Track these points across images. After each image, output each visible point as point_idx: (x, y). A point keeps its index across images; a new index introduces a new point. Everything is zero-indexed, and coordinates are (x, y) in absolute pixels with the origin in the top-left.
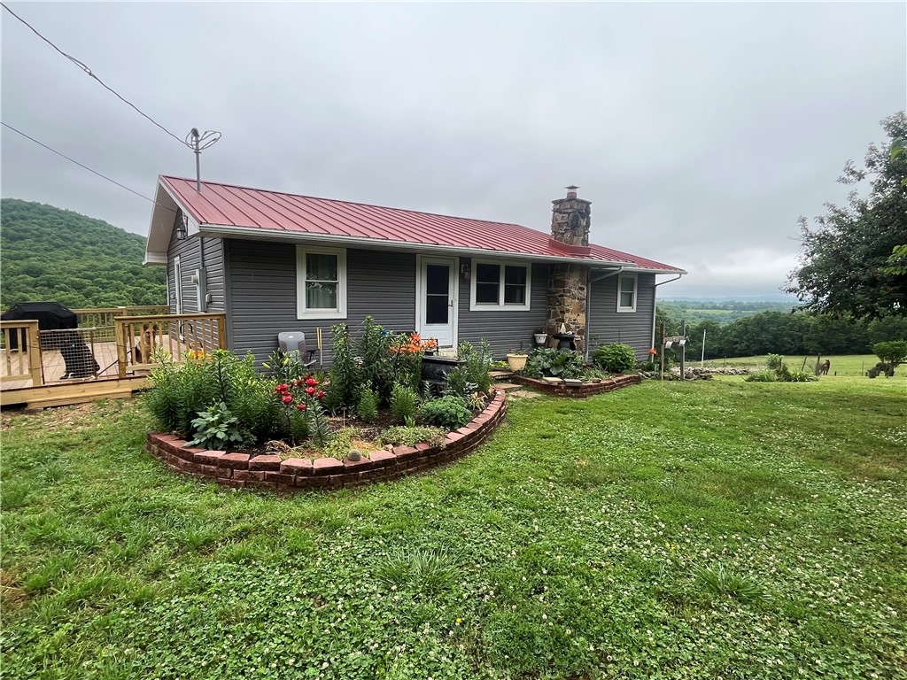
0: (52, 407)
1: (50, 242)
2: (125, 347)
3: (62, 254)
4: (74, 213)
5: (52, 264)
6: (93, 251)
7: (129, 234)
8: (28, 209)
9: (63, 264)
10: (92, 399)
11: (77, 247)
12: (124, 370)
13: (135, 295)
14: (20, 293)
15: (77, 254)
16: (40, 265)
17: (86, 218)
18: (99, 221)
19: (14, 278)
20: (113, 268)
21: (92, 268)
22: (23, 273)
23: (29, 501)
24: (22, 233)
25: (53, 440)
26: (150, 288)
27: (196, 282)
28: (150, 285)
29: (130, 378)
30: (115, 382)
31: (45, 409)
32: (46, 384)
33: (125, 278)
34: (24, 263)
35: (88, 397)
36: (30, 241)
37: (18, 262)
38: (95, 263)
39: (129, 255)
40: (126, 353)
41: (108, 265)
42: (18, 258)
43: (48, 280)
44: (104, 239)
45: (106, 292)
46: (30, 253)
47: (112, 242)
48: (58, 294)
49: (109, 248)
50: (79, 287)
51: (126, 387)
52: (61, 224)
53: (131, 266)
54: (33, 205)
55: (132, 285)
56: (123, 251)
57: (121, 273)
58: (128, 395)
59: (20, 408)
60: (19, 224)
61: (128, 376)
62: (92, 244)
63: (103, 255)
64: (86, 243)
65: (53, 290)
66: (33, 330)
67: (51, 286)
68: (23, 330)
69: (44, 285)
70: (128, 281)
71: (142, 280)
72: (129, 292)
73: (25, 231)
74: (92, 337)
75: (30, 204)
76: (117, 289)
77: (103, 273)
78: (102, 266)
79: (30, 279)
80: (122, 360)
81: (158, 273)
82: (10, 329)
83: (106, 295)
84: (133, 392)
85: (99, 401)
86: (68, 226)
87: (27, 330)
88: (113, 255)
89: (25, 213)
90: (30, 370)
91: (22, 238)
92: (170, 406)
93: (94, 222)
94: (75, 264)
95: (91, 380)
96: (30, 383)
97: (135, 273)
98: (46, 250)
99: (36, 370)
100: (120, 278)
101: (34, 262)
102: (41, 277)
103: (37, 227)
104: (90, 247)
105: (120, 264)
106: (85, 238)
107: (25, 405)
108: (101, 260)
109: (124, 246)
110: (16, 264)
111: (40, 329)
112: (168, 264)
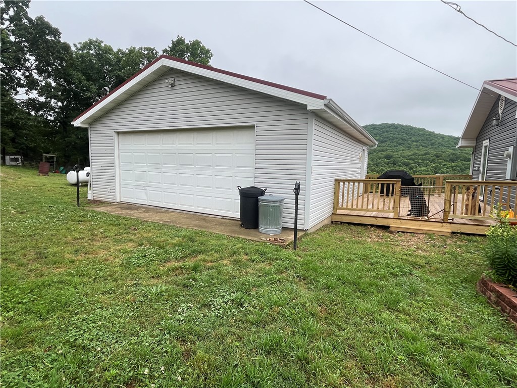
0: (402, 232)
1: (397, 143)
2: (450, 201)
3: (401, 148)
4: (410, 126)
5: (396, 153)
6: (417, 145)
7: (437, 134)
8: (390, 127)
9: (402, 153)
10: (425, 232)
11: (408, 144)
12: (447, 216)
13: (436, 169)
14: (382, 167)
15: (408, 147)
16: (391, 154)
17: (415, 128)
18: (422, 129)
19: (380, 160)
20: (426, 154)
21: (415, 154)
22: (384, 158)
23: (401, 309)
24: (386, 139)
25: (407, 258)
26: (445, 165)
27: (509, 156)
28: (445, 163)
29: (451, 223)
30: (440, 224)
31: (398, 232)
32: (400, 217)
33: (431, 159)
34: (385, 153)
35: (423, 230)
36: (388, 142)
37: (383, 153)
38: (417, 152)
39: (436, 146)
40: (450, 205)
41: (423, 153)
42: (383, 151)
43: (394, 161)
44: (423, 138)
45: (420, 167)
46: (388, 148)
47: (427, 140)
48: (397, 168)
49: (424, 143)
50: (407, 165)
51: (447, 229)
52: (403, 132)
53: (436, 153)
54: (392, 125)
55: (435, 163)
56: (432, 144)
57: (430, 156)
58: (448, 235)
59: (386, 228)
60: (385, 135)
61: (449, 221)
62: (416, 141)
63: (421, 147)
64: (413, 141)
65: (395, 166)
66: (398, 186)
67: (395, 164)
68: (393, 185)
69: (391, 164)
70: (433, 161)
71: (441, 160)
72: (433, 167)
73: (387, 138)
74: (430, 192)
75: (391, 124)
76: (426, 165)
77: (420, 157)
78: (420, 153)
79: (386, 160)
80: (447, 210)
81: (451, 156)
82: (387, 184)
83: (420, 169)
84: (453, 233)
85: (430, 235)
86: (406, 134)
87: (395, 185)
88: (426, 147)
89: (388, 129)
90: (394, 208)
91: (385, 141)
92: (509, 262)
93: (419, 130)
94: (407, 153)
95: (425, 220)
96: (392, 215)
97: (437, 157)
98: (395, 146)
99: (396, 208)
100: (429, 159)
101: (389, 152)
102: (391, 159)
103: (392, 135)
104: (415, 143)
105: (429, 152)
106: (413, 139)
107: (388, 227)
108: (420, 150)
109: (433, 141)
110: (382, 154)
111: (402, 185)
112: (476, 146)
